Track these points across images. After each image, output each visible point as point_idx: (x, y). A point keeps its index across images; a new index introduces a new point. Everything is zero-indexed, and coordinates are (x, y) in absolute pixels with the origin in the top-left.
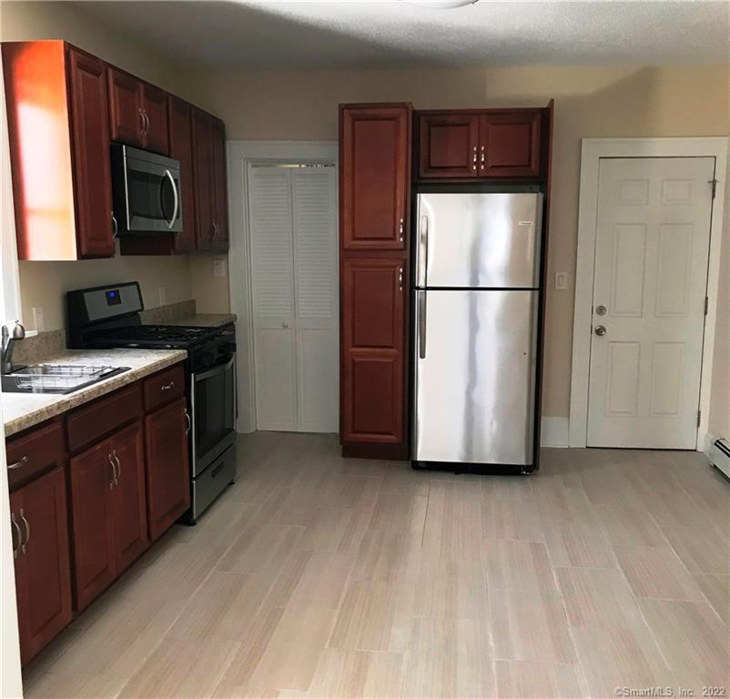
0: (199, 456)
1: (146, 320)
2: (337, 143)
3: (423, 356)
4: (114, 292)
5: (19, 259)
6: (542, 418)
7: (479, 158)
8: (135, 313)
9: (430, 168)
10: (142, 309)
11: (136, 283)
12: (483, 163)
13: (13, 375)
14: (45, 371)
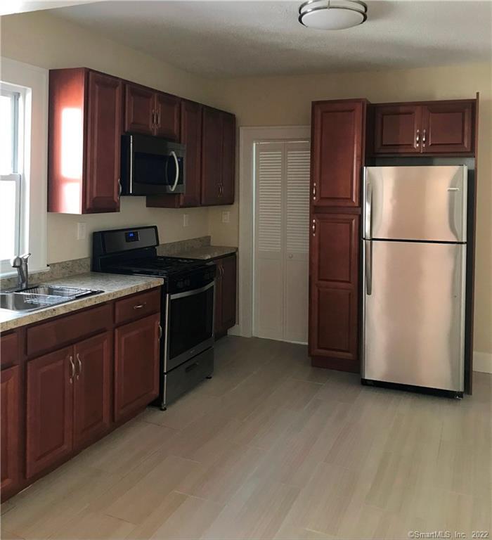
0: (171, 357)
1: (160, 252)
2: (310, 126)
3: (369, 293)
4: (133, 233)
5: (48, 211)
6: (474, 353)
7: (420, 138)
8: (153, 247)
9: (382, 145)
10: (158, 244)
11: (155, 227)
12: (424, 142)
13: (21, 293)
14: (51, 291)
